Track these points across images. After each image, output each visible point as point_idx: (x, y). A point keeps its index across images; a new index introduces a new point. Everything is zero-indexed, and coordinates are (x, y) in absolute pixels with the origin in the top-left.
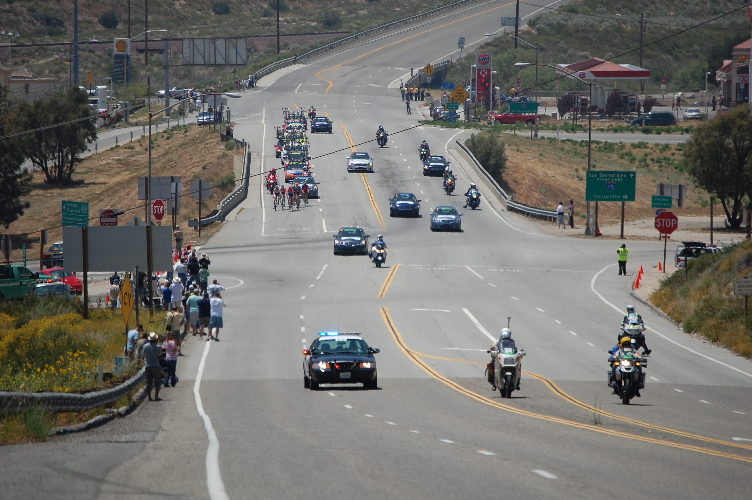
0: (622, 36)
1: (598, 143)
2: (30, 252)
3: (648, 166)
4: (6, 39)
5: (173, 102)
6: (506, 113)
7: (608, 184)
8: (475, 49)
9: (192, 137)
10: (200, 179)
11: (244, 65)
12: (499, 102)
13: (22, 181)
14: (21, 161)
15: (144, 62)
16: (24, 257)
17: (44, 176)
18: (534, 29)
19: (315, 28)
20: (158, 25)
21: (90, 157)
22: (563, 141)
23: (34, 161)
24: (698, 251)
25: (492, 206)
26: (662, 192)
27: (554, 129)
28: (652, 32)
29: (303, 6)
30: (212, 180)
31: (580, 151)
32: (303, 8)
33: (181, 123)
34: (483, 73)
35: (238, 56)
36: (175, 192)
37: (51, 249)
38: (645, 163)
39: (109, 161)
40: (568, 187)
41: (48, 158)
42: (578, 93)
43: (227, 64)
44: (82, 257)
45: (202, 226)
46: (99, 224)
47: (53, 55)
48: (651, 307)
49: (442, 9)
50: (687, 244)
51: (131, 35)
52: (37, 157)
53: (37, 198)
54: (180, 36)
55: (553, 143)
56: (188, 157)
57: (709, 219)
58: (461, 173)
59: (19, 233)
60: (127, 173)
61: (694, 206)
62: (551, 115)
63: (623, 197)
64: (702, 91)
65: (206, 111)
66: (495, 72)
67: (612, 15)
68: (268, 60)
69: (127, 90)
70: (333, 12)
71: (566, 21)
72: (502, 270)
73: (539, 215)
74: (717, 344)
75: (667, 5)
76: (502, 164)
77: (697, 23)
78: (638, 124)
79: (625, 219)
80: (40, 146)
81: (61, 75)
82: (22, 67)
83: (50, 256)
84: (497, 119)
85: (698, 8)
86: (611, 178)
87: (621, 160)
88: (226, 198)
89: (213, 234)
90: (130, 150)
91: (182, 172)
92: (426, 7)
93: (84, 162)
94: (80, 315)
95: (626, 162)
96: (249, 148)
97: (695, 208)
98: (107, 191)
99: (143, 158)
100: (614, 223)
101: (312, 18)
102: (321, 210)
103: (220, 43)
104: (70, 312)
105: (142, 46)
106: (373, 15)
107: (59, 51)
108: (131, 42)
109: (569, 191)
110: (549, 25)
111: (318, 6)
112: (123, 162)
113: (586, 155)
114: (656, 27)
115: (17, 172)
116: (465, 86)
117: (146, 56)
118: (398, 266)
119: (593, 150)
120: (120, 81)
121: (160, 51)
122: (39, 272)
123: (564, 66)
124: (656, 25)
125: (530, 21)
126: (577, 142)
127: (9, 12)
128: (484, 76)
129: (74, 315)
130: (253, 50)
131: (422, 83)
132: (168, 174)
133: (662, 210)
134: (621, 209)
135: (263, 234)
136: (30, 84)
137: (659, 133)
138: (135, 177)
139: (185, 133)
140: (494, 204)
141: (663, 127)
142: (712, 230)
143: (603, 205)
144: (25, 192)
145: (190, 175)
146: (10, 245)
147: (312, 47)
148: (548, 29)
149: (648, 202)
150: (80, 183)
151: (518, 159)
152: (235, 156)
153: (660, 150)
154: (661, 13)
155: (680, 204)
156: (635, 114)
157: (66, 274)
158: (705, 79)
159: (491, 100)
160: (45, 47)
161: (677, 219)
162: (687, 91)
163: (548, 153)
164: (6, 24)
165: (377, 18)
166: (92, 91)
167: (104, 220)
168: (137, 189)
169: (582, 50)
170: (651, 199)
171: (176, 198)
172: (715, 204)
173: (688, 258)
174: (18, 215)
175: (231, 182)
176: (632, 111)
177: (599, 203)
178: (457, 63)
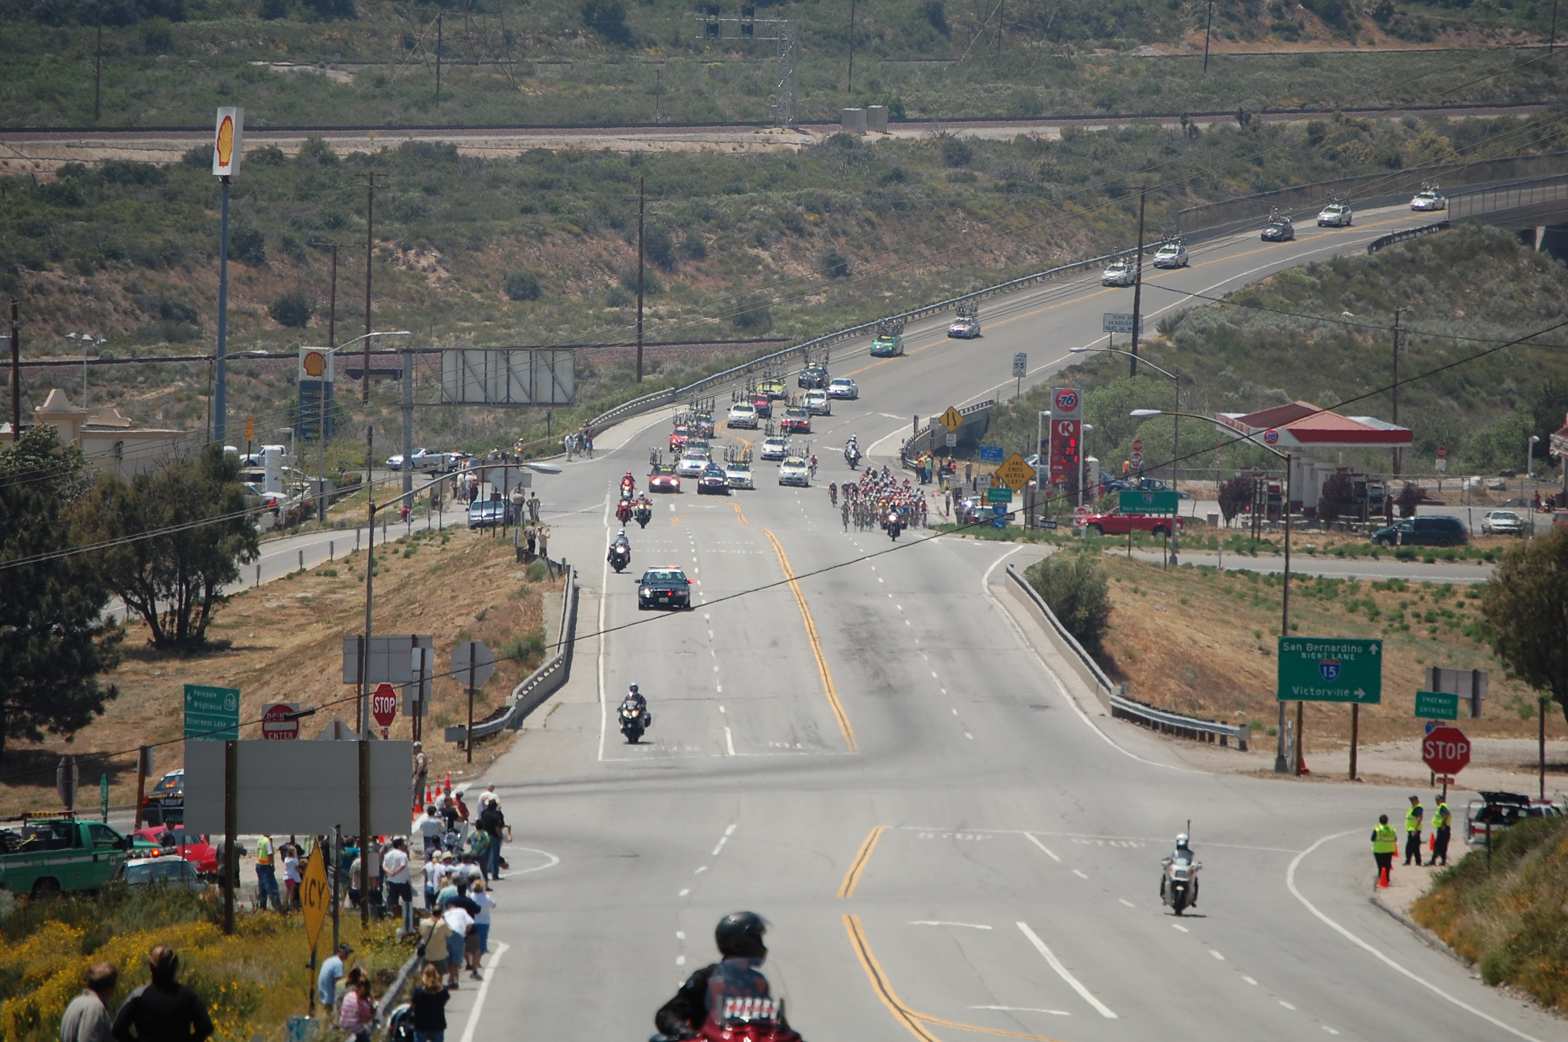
0: (1354, 358)
1: (1303, 578)
2: (115, 792)
3: (1406, 628)
4: (77, 348)
5: (420, 481)
6: (1111, 512)
7: (1322, 666)
8: (1047, 378)
9: (456, 554)
10: (474, 640)
11: (567, 404)
12: (1096, 490)
13: (103, 643)
14: (102, 600)
15: (360, 396)
16: (102, 804)
17: (148, 632)
18: (1170, 339)
19: (718, 330)
20: (392, 320)
21: (246, 592)
22: (1231, 574)
23: (128, 601)
24: (1513, 812)
25: (1079, 706)
26: (1436, 686)
27: (1213, 546)
28: (1419, 352)
29: (692, 283)
30: (497, 644)
31: (1266, 593)
32: (693, 288)
33: (435, 523)
34: (1065, 428)
35: (557, 387)
36: (419, 668)
37: (159, 787)
38: (1402, 622)
39: (285, 602)
40: (1240, 669)
41: (156, 595)
42: (1262, 475)
43: (533, 403)
44: (224, 804)
45: (474, 739)
46: (260, 732)
47: (173, 381)
48: (1414, 929)
49: (980, 294)
50: (1489, 797)
51: (336, 340)
52: (136, 593)
53: (134, 678)
54: (436, 345)
55: (1210, 576)
56: (448, 594)
57: (1536, 744)
58: (1016, 635)
59: (93, 750)
60: (321, 626)
61: (1504, 715)
62: (1205, 519)
63: (1356, 693)
64: (1522, 476)
65: (487, 498)
66: (1089, 426)
67: (1332, 314)
68: (616, 395)
69: (325, 454)
70: (754, 298)
71: (1237, 323)
72: (1100, 843)
73: (1178, 728)
74: (1554, 1011)
75: (1449, 296)
76: (1101, 619)
77: (1511, 335)
78: (1386, 542)
79: (1359, 738)
80: (142, 570)
81: (188, 423)
82: (109, 405)
83: (157, 800)
84: (1092, 523)
85: (1515, 304)
86: (1329, 653)
87: (1351, 616)
88: (526, 681)
89: (497, 757)
90: (328, 579)
91: (435, 625)
92: (948, 290)
93: (234, 602)
94: (215, 928)
95: (1361, 619)
96: (575, 577)
97: (1507, 721)
98: (280, 662)
99: (356, 597)
100: (1336, 747)
101: (711, 308)
102: (722, 709)
103: (519, 360)
104: (196, 919)
105: (357, 362)
106: (838, 305)
107: (184, 372)
108: (336, 354)
109: (1242, 679)
110: (1202, 331)
111: (723, 284)
112: (313, 604)
113: (1278, 604)
114: (1426, 342)
115: (93, 624)
116: (1027, 454)
117: (366, 386)
118: (882, 829)
119: (1292, 592)
120: (310, 435)
121: (395, 374)
122: (132, 833)
123: (1232, 416)
124: (1425, 337)
125: (1163, 322)
126: (1258, 574)
127: (86, 292)
128: (1066, 434)
129: (203, 927)
130: (587, 373)
131: (936, 447)
132: (405, 629)
133: (1438, 723)
134: (1351, 718)
135: (600, 758)
136: (126, 442)
137: (1432, 561)
138: (336, 635)
139: (443, 543)
140: (1083, 704)
141: (1440, 549)
142: (1544, 767)
143: (1312, 707)
144: (109, 666)
145: (451, 633)
146: (76, 776)
147: (711, 370)
148: (1200, 340)
149: (1408, 703)
150: (223, 647)
151: (1134, 608)
152: (546, 594)
153: (1433, 594)
154: (1439, 312)
155: (1475, 711)
156: (1382, 521)
157: (188, 839)
158: (1527, 451)
159: (1081, 488)
160: (158, 364)
161: (1468, 743)
162: (1491, 474)
163: (1198, 597)
164: (79, 317)
165: (846, 313)
166: (252, 456)
167: (271, 726)
168: (341, 661)
169: (1272, 385)
170: (1414, 698)
171: (422, 681)
172: (1549, 711)
173: (1494, 827)
174: (93, 714)
175: (538, 648)
176: (1373, 514)
177: (1304, 703)
178: (1011, 406)
